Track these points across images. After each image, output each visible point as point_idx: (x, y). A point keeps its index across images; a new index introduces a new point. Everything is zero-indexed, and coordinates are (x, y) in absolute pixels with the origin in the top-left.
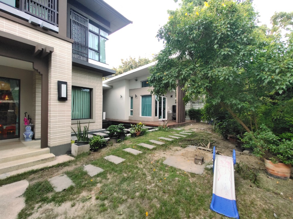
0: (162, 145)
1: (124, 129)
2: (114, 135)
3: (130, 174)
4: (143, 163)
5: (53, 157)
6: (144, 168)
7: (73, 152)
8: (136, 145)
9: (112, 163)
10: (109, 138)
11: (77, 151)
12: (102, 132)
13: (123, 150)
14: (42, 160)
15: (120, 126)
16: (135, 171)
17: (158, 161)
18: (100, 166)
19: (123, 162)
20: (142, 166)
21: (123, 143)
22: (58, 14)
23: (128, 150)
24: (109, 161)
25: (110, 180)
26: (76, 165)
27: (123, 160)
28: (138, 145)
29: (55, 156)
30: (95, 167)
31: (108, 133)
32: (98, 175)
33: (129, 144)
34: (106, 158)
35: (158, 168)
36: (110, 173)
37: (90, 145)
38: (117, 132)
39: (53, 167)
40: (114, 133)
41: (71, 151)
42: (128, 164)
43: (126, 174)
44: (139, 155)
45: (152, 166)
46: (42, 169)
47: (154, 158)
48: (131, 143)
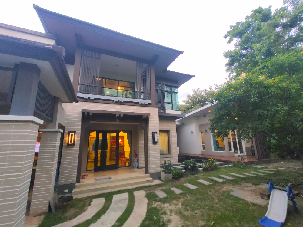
0: (232, 181)
1: (196, 163)
2: (189, 168)
3: (202, 197)
4: (213, 192)
5: (152, 180)
6: (213, 194)
7: (162, 178)
8: (207, 178)
9: (189, 189)
10: (184, 171)
11: (165, 178)
12: (179, 165)
13: (197, 180)
14: (147, 181)
15: (193, 160)
16: (206, 195)
17: (225, 192)
18: (181, 189)
19: (197, 189)
20: (211, 193)
21: (196, 175)
22: (151, 94)
23: (200, 181)
24: (187, 187)
25: (188, 198)
26: (166, 187)
27: (197, 187)
28: (209, 178)
29: (153, 179)
30: (178, 189)
31: (183, 167)
32: (181, 194)
33: (202, 176)
34: (185, 185)
35: (224, 196)
36: (188, 194)
37: (173, 174)
38: (191, 166)
39: (153, 186)
40: (188, 167)
41: (161, 177)
42: (201, 190)
43: (199, 196)
44: (209, 186)
45: (219, 195)
46: (149, 186)
47: (223, 189)
48: (203, 176)
